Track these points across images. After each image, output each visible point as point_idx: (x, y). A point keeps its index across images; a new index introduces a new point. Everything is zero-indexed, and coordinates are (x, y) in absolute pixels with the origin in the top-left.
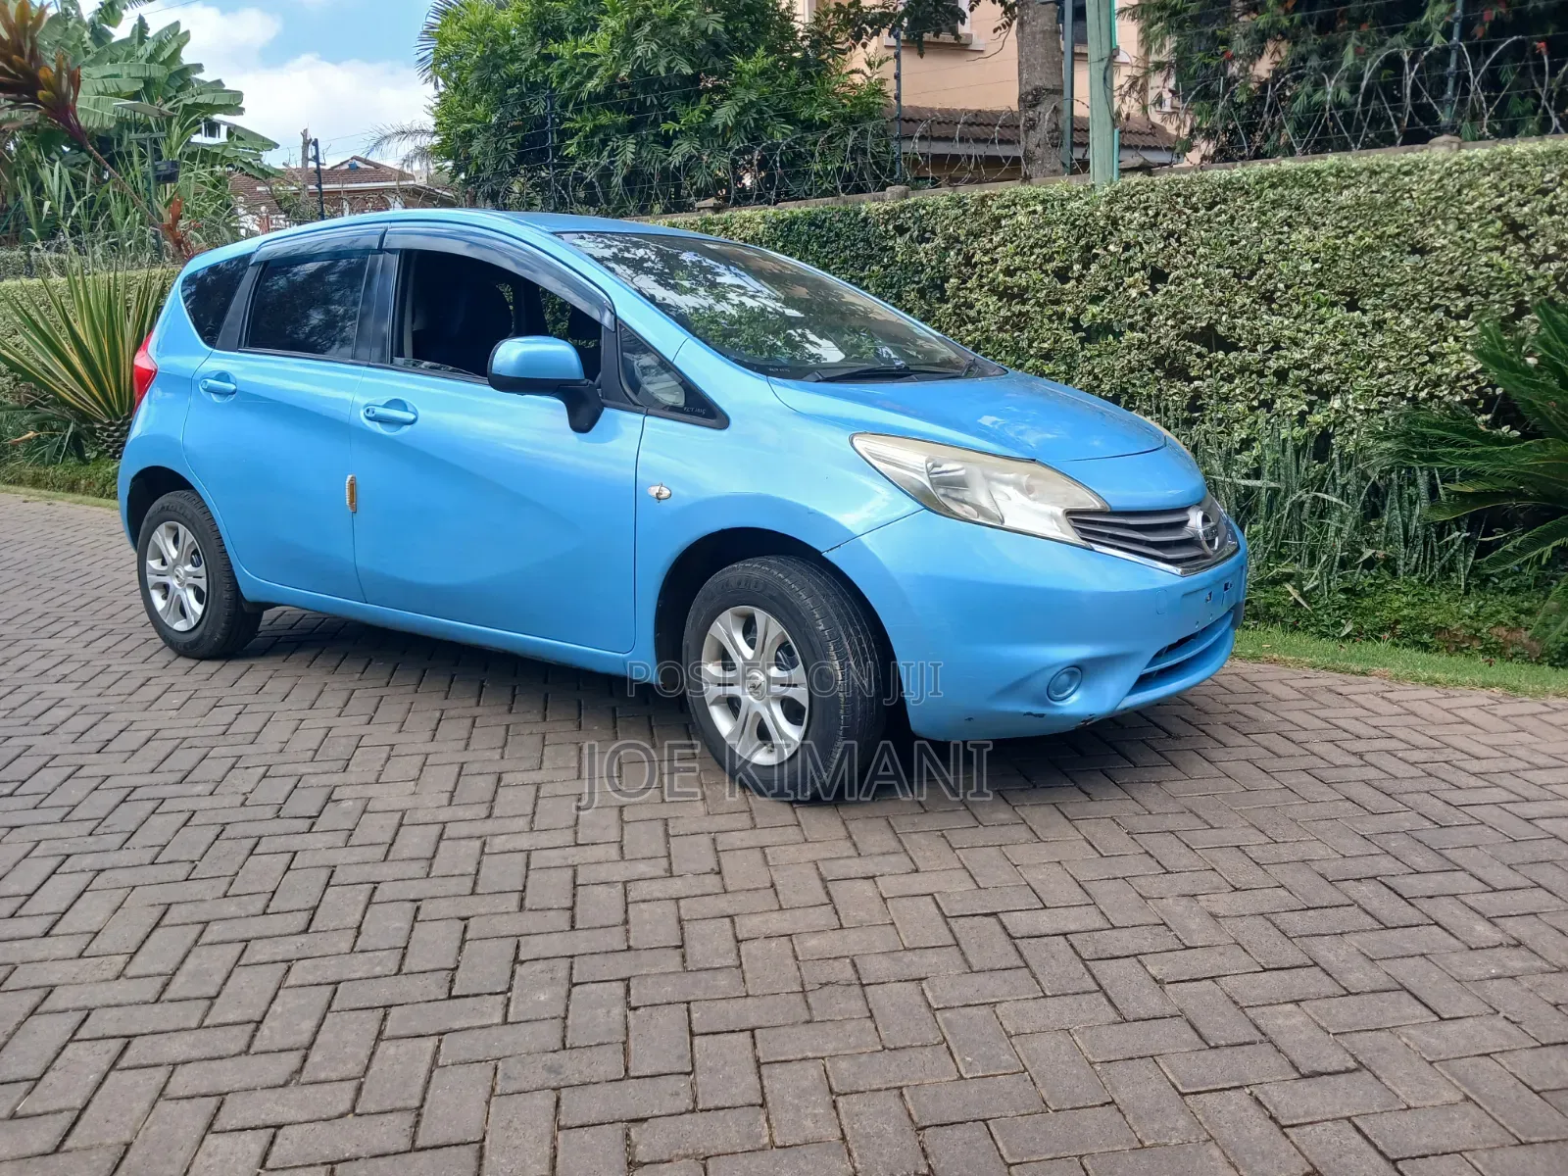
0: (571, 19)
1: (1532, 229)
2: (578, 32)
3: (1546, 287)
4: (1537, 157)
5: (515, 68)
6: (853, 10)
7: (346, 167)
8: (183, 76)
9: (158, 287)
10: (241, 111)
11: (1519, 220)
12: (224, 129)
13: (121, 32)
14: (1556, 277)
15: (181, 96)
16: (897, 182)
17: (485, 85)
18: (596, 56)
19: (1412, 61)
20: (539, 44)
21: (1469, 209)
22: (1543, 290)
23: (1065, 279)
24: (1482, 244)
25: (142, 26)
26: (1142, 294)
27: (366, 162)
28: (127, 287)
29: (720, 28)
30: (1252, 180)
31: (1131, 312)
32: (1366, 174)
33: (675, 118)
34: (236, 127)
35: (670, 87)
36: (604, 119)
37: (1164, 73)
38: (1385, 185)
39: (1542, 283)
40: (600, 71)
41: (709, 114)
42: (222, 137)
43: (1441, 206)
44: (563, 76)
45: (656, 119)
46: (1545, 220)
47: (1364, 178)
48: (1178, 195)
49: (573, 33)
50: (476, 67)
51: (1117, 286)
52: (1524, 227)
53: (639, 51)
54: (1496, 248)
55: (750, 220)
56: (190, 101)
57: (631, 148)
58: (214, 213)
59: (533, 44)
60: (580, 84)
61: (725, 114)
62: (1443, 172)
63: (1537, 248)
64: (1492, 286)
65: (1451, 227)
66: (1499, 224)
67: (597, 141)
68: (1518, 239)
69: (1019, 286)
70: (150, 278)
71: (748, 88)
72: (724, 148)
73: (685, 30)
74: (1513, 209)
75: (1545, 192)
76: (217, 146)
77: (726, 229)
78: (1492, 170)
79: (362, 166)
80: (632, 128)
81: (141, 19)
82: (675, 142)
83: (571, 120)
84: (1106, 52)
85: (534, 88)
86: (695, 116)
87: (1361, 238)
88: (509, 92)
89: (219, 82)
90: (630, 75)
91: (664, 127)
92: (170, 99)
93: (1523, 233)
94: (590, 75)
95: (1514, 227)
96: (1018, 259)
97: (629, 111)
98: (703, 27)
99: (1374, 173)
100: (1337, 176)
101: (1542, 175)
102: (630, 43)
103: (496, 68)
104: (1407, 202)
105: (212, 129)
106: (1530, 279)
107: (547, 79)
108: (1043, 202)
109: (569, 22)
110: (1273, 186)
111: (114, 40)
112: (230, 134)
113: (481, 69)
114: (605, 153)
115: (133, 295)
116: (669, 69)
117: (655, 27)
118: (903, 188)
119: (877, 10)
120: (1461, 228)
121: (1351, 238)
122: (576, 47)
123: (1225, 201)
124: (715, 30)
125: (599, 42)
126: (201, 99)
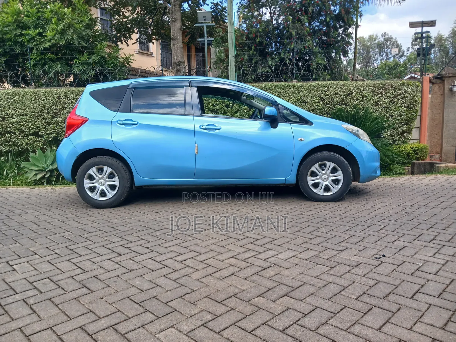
4: (323, 85)
21: (313, 94)
22: (326, 110)
23: (228, 108)
24: (316, 101)
26: (247, 111)
30: (270, 86)
31: (245, 115)
38: (297, 89)
39: (326, 109)
46: (326, 97)
47: (292, 87)
51: (241, 109)
52: (323, 98)
53: (70, 37)
54: (318, 102)
62: (307, 87)
63: (325, 102)
65: (310, 98)
66: (318, 97)
68: (322, 101)
69: (216, 109)
71: (101, 52)
74: (320, 95)
75: (326, 92)
78: (316, 87)
87: (293, 100)
95: (321, 98)
96: (216, 103)
99: (294, 86)
100: (287, 86)
101: (325, 88)
104: (302, 93)
106: (324, 108)
110: (274, 88)
117: (74, 31)
120: (312, 98)
121: (292, 99)
125: (51, 32)
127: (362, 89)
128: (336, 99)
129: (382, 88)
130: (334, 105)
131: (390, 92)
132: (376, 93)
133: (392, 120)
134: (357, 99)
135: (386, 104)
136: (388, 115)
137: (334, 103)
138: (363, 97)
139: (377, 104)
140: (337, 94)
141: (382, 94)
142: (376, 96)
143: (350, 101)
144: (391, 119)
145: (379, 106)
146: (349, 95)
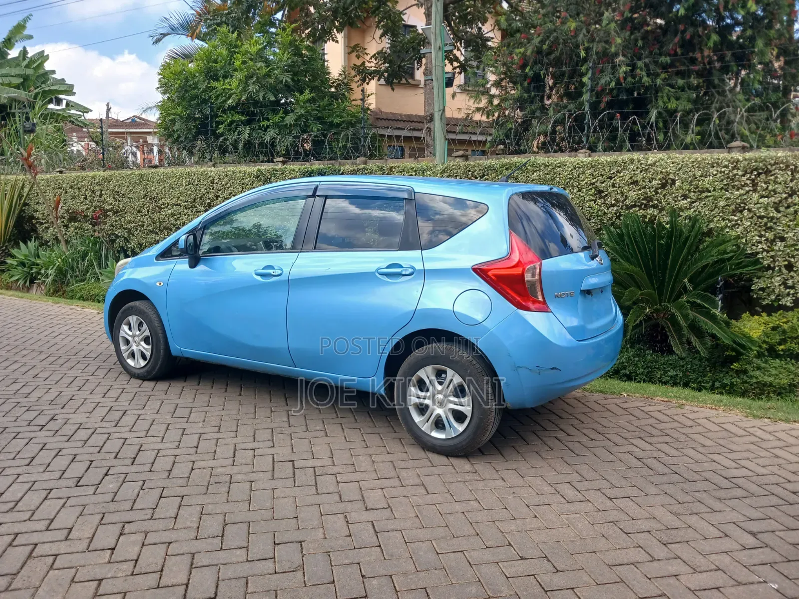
0: (222, 72)
1: (606, 193)
2: (225, 77)
3: (612, 217)
4: (608, 163)
5: (194, 92)
6: (362, 68)
7: (130, 120)
8: (45, 76)
9: (21, 185)
10: (74, 94)
11: (601, 189)
12: (64, 102)
13: (13, 53)
14: (616, 213)
15: (43, 86)
16: (362, 156)
17: (183, 98)
18: (231, 89)
19: (569, 118)
20: (207, 82)
21: (582, 183)
22: (611, 218)
24: (587, 198)
25: (24, 52)
27: (140, 118)
28: (5, 184)
29: (289, 80)
30: (498, 166)
32: (543, 166)
33: (268, 120)
34: (71, 101)
35: (266, 106)
36: (236, 117)
37: (481, 112)
38: (550, 171)
39: (610, 216)
40: (233, 96)
41: (283, 118)
42: (64, 106)
43: (571, 182)
44: (217, 97)
45: (259, 119)
46: (611, 189)
47: (542, 168)
48: (469, 171)
49: (223, 78)
50: (177, 91)
52: (603, 192)
53: (250, 88)
54: (593, 200)
55: (294, 170)
56: (47, 89)
57: (248, 131)
58: (55, 146)
59: (204, 81)
60: (225, 101)
61: (290, 119)
62: (572, 168)
63: (608, 201)
64: (591, 216)
65: (575, 191)
66: (593, 190)
67: (232, 126)
68: (601, 197)
70: (16, 180)
71: (302, 107)
72: (290, 133)
73: (272, 81)
74: (598, 184)
75: (611, 178)
76: (60, 110)
77: (283, 174)
78: (592, 167)
79: (138, 120)
80: (248, 123)
81: (24, 48)
82: (268, 130)
83: (221, 116)
84: (442, 108)
85: (205, 101)
86: (277, 119)
88: (192, 103)
89: (63, 80)
90: (247, 99)
91: (262, 123)
92: (38, 87)
93: (603, 195)
94: (229, 98)
95: (600, 192)
97: (247, 115)
98: (280, 79)
99: (546, 166)
100: (532, 166)
101: (610, 171)
102: (247, 85)
103: (187, 91)
104: (558, 179)
105: (59, 102)
106: (606, 214)
107: (210, 97)
108: (415, 171)
109: (221, 73)
110: (507, 169)
111: (9, 57)
112: (67, 105)
113: (180, 92)
114: (236, 133)
115: (8, 188)
116: (264, 98)
117: (258, 78)
118: (364, 158)
119: (373, 69)
120: (579, 191)
122: (224, 85)
123: (488, 175)
124: (286, 81)
125: (233, 83)
126: (52, 88)
127: (699, 173)
128: (633, 195)
129: (756, 169)
130: (629, 207)
131: (780, 179)
132: (736, 183)
133: (782, 248)
134: (685, 197)
135: (766, 209)
136: (770, 235)
137: (628, 202)
138: (701, 192)
139: (739, 209)
140: (635, 183)
141: (755, 185)
142: (738, 190)
143: (667, 200)
144: (779, 245)
145: (746, 213)
146: (663, 186)
